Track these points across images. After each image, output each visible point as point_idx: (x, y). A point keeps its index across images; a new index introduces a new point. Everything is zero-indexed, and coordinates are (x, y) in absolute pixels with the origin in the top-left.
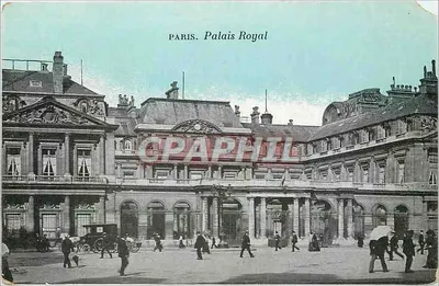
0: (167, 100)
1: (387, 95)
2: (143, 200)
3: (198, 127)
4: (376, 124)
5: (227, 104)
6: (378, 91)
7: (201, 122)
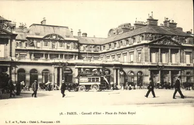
0: (41, 25)
1: (134, 25)
2: (28, 68)
3: (54, 37)
4: (129, 37)
5: (67, 28)
6: (130, 24)
7: (56, 35)
